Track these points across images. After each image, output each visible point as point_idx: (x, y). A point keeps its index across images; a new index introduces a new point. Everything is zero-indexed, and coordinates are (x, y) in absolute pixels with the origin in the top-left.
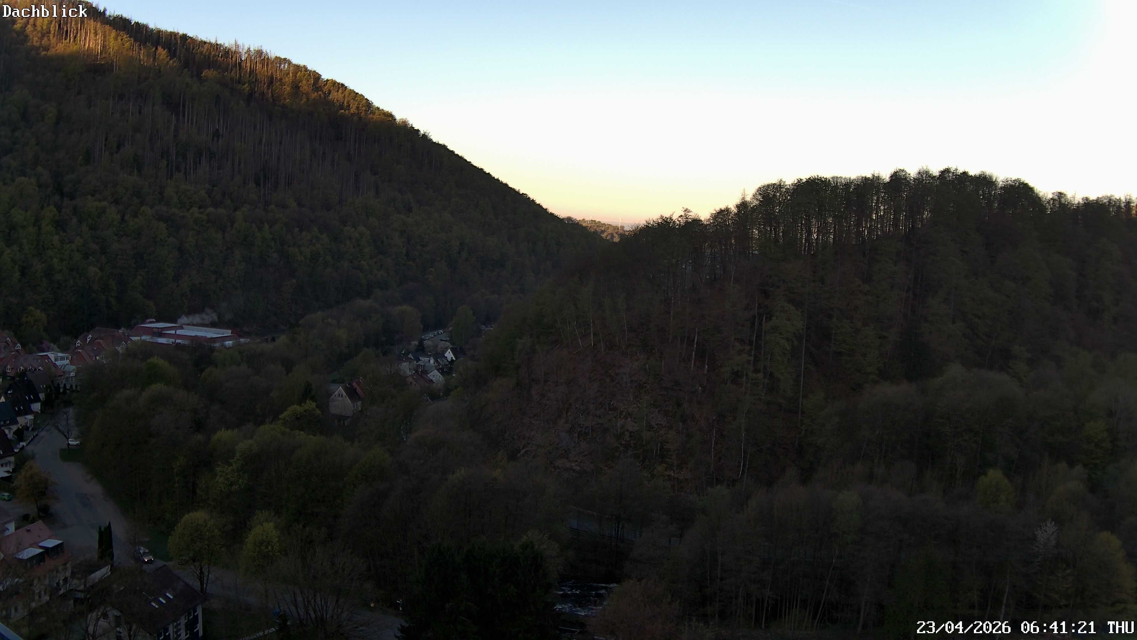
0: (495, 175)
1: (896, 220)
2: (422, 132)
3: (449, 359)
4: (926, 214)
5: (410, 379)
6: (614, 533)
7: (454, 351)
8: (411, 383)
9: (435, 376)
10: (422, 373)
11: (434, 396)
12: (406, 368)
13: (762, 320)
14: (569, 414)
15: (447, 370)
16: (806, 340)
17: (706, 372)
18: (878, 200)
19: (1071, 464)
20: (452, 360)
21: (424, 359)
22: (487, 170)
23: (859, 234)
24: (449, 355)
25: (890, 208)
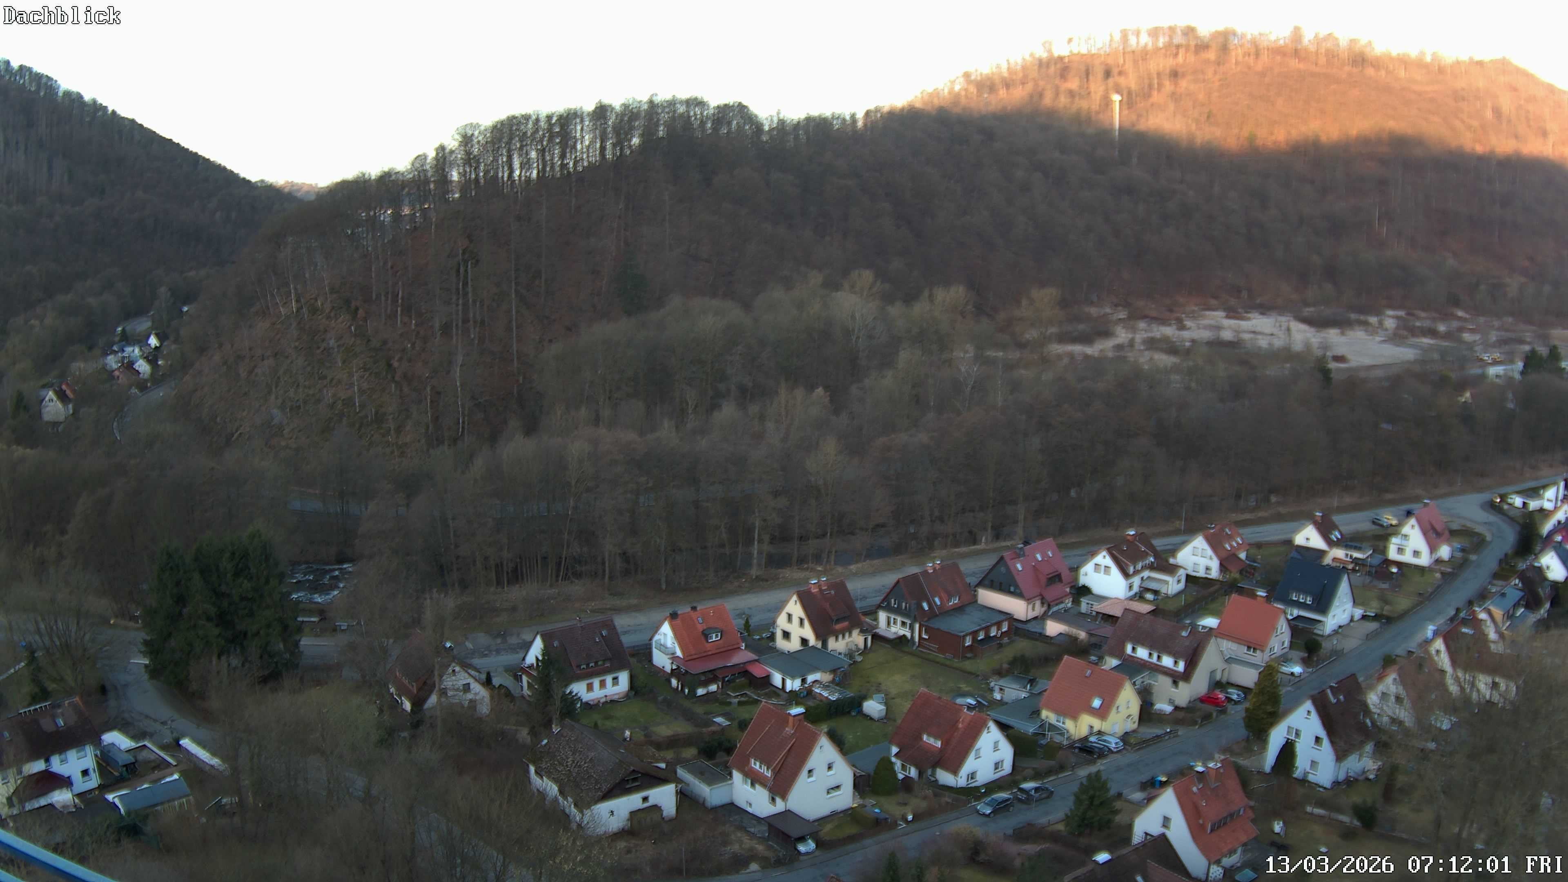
0: (185, 144)
1: (603, 149)
2: (110, 109)
3: (153, 346)
4: (635, 141)
5: (117, 373)
6: (339, 510)
7: (157, 336)
8: (118, 377)
9: (143, 366)
10: (129, 366)
11: (143, 386)
12: (112, 362)
13: (467, 267)
14: (279, 388)
15: (152, 357)
16: (516, 283)
17: (413, 327)
18: (582, 129)
19: (811, 388)
20: (156, 347)
21: (129, 349)
22: (176, 140)
23: (563, 166)
24: (153, 341)
25: (595, 137)
